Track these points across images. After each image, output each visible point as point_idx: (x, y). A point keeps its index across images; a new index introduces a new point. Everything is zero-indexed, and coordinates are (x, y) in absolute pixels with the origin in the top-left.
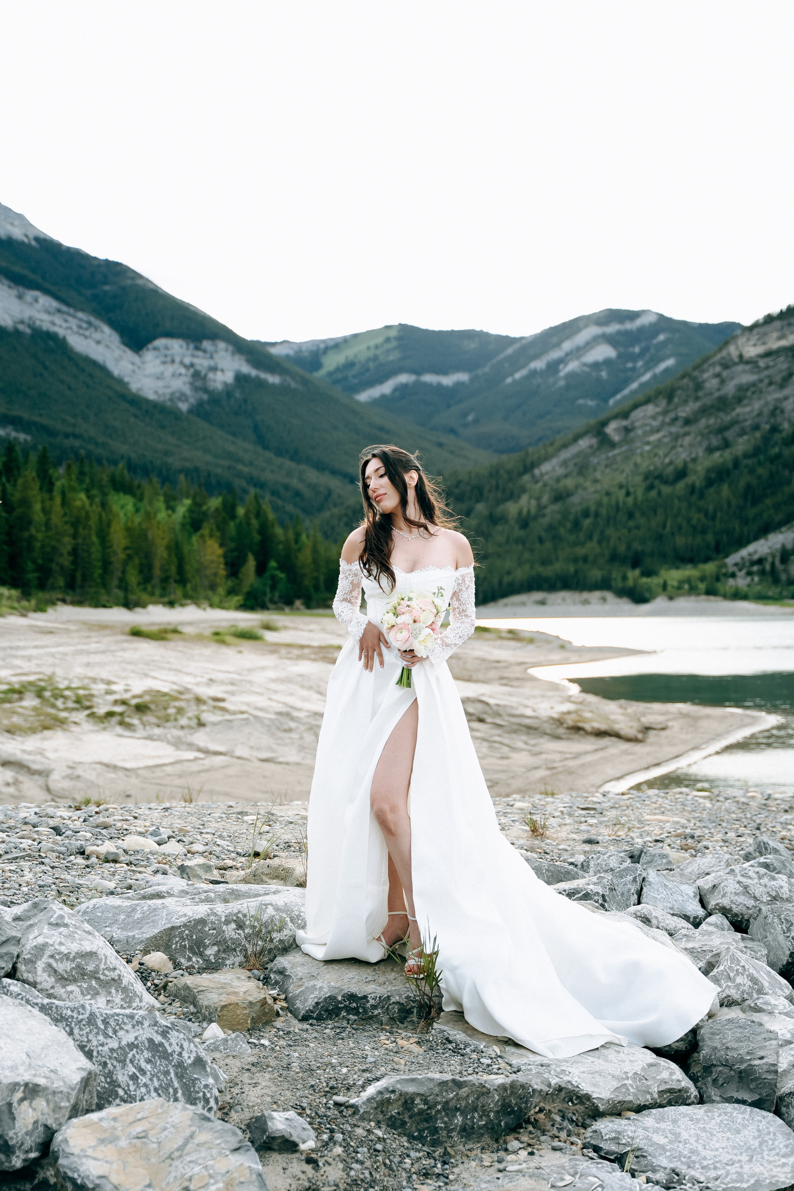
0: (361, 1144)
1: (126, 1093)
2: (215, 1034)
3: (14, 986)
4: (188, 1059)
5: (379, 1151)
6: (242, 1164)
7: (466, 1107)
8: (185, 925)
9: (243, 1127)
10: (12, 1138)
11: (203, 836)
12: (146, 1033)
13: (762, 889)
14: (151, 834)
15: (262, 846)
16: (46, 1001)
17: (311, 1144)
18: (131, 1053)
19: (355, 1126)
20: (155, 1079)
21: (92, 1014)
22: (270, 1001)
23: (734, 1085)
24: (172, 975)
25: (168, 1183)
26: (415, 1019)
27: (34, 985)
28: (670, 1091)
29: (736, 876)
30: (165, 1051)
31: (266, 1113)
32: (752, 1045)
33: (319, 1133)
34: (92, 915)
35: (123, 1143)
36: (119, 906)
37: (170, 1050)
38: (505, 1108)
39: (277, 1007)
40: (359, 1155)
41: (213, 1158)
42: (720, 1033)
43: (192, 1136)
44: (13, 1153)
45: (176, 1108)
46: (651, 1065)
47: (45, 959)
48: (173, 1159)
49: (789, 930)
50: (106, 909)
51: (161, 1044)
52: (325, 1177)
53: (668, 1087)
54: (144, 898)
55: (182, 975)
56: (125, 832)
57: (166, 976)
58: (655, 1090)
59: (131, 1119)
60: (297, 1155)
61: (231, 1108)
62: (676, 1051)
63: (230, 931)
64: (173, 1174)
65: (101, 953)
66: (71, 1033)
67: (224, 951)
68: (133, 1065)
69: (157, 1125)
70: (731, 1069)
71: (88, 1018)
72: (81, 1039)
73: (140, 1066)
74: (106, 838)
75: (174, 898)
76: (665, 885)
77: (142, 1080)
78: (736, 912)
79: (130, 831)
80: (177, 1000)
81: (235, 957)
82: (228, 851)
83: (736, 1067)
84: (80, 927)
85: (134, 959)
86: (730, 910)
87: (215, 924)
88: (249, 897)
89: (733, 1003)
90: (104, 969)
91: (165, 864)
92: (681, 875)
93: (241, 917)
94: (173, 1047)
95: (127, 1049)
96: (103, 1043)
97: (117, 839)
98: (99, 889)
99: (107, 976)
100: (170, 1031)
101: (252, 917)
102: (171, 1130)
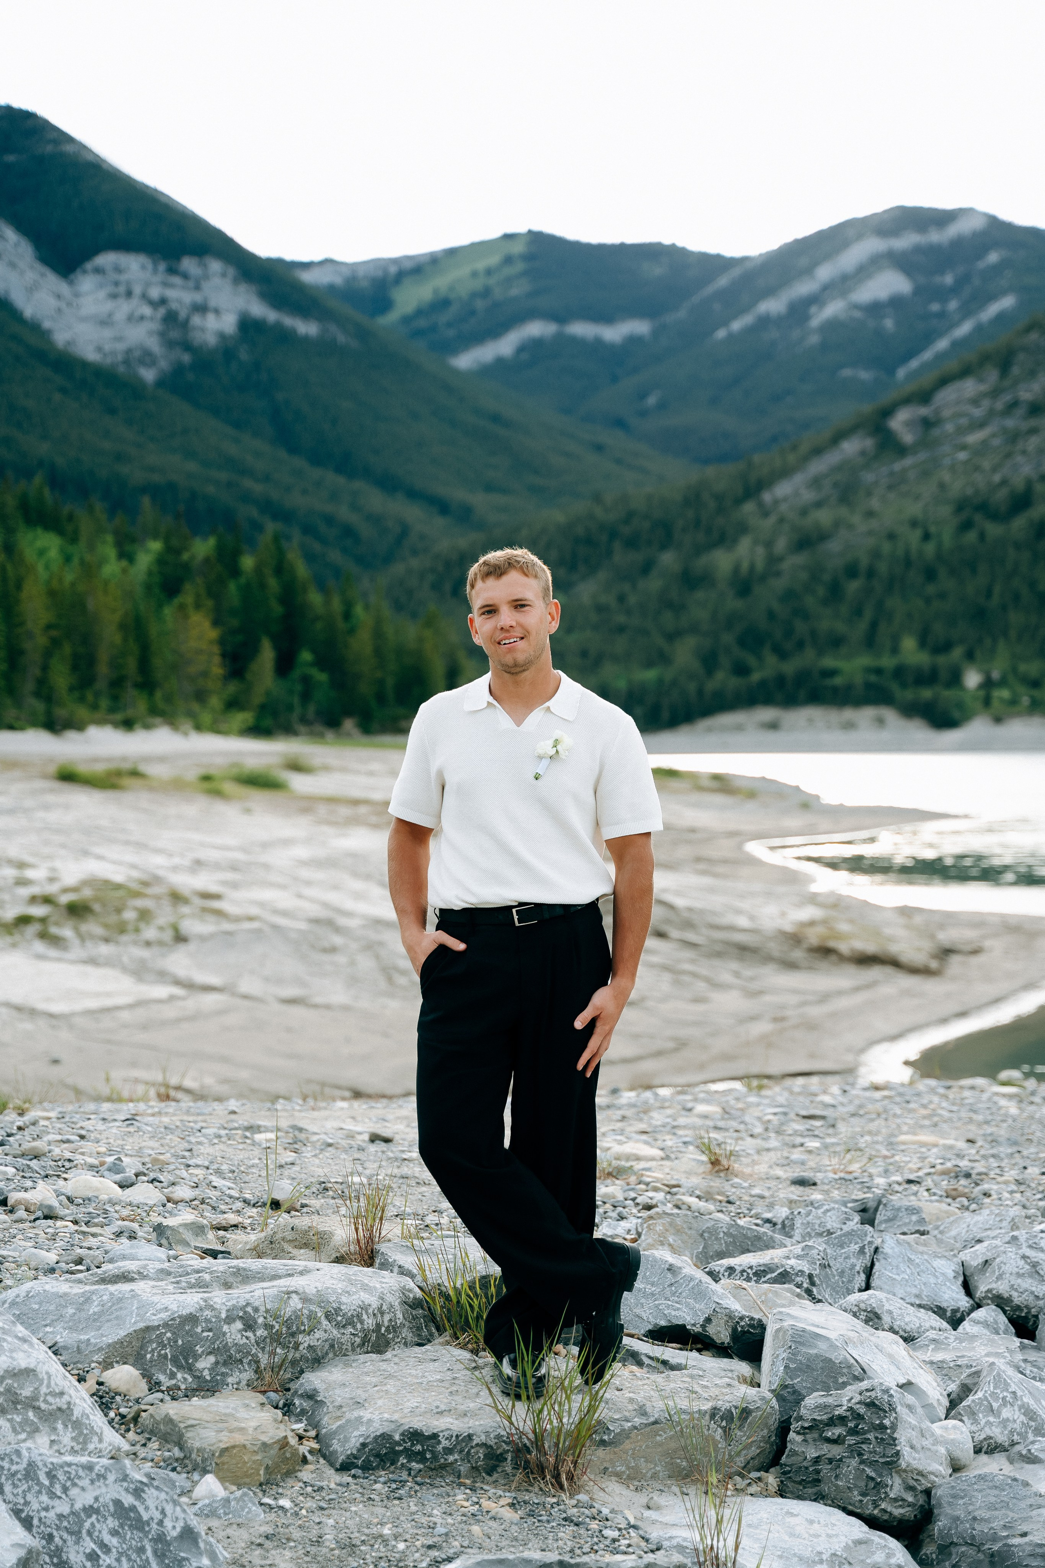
2: (211, 1491)
4: (172, 1530)
8: (166, 1325)
11: (191, 1170)
12: (111, 1491)
14: (109, 1169)
15: (283, 1190)
18: (89, 1521)
20: (124, 1559)
21: (31, 1465)
22: (293, 1441)
24: (147, 1400)
26: (509, 1469)
29: (1019, 1247)
30: (139, 1518)
32: (1011, 1514)
34: (25, 1310)
36: (66, 1294)
37: (145, 1517)
39: (303, 1449)
42: (966, 1495)
46: (859, 1542)
50: (46, 1297)
51: (133, 1508)
54: (103, 1281)
55: (162, 1401)
56: (67, 1165)
57: (137, 1401)
62: (901, 1521)
63: (234, 1332)
65: (42, 1370)
67: (225, 1364)
68: (92, 1539)
70: (979, 1551)
71: (25, 1469)
72: (15, 1500)
73: (102, 1541)
74: (38, 1176)
75: (149, 1282)
76: (910, 1260)
77: (105, 1561)
78: (1018, 1303)
79: (75, 1162)
80: (154, 1439)
81: (240, 1372)
82: (231, 1197)
83: (986, 1547)
84: (9, 1330)
85: (88, 1376)
86: (1009, 1300)
87: (211, 1322)
88: (262, 1280)
89: (996, 1448)
90: (46, 1395)
91: (132, 1221)
92: (939, 1242)
93: (251, 1312)
94: (150, 1512)
95: (82, 1515)
96: (48, 1506)
97: (55, 1178)
98: (33, 1264)
99: (51, 1404)
100: (146, 1488)
101: (267, 1311)
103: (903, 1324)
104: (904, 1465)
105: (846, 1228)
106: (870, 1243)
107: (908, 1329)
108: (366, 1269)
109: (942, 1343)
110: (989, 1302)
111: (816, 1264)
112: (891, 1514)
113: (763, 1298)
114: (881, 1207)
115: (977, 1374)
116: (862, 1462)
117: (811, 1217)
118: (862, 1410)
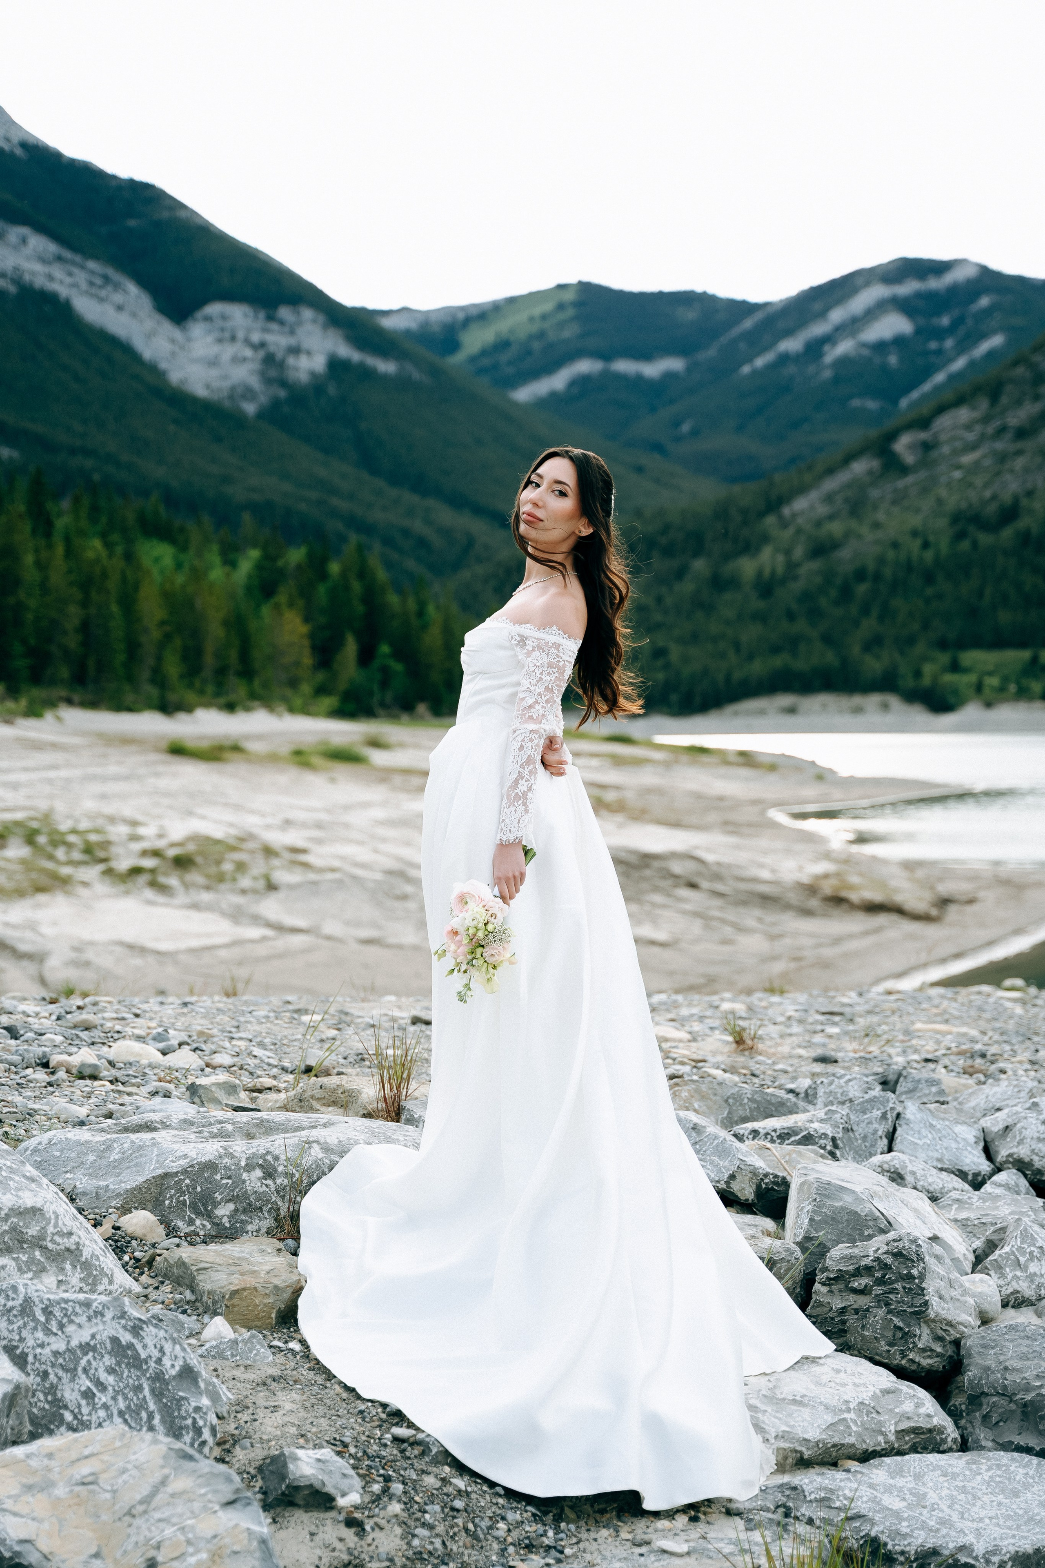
0: (432, 1499)
1: (75, 1417)
2: (219, 1333)
4: (171, 1368)
5: (458, 1511)
6: (236, 1525)
8: (184, 1172)
9: (253, 1471)
11: (234, 1042)
12: (109, 1329)
14: (154, 1039)
15: (319, 1058)
17: (354, 1498)
18: (85, 1359)
19: (423, 1472)
20: (120, 1398)
21: (28, 1300)
23: (1014, 1425)
24: (162, 1245)
25: (125, 1552)
28: (915, 1431)
30: (137, 1356)
31: (287, 1451)
32: (1044, 1364)
33: (367, 1483)
34: (46, 1156)
36: (87, 1142)
37: (143, 1356)
40: (427, 1516)
41: (194, 1515)
42: (996, 1345)
43: (164, 1482)
45: (142, 1440)
46: (887, 1392)
48: (134, 1516)
50: (69, 1145)
51: (131, 1346)
52: (373, 1547)
53: (913, 1424)
54: (126, 1130)
55: (178, 1246)
56: (116, 1036)
57: (154, 1246)
58: (891, 1428)
59: (74, 1455)
60: (333, 1514)
61: (235, 1442)
62: (931, 1372)
63: (253, 1180)
64: (133, 1539)
65: (49, 1209)
67: (245, 1211)
68: (88, 1376)
69: (113, 1465)
70: (1011, 1401)
71: (21, 1305)
72: (10, 1336)
73: (98, 1379)
74: (84, 1043)
75: (171, 1131)
76: (931, 1125)
77: (100, 1399)
78: (1039, 1167)
79: (123, 1034)
80: (167, 1282)
81: (260, 1220)
82: (269, 1065)
83: (1019, 1397)
84: (18, 1170)
85: (105, 1221)
86: (1030, 1164)
87: (230, 1170)
88: (286, 1131)
89: (1023, 1302)
90: (53, 1234)
91: (169, 1082)
92: (959, 1111)
93: (271, 1160)
94: (148, 1350)
95: (78, 1352)
96: (43, 1343)
97: (100, 1045)
98: (63, 1117)
99: (59, 1244)
100: (144, 1326)
101: (288, 1160)
102: (134, 1472)
103: (926, 1184)
104: (932, 1315)
105: (867, 1097)
106: (892, 1109)
107: (931, 1189)
108: (390, 1123)
109: (966, 1203)
110: (1010, 1166)
111: (839, 1127)
112: (919, 1364)
113: (787, 1158)
114: (902, 1079)
115: (1003, 1229)
116: (890, 1312)
117: (833, 1087)
118: (889, 1260)
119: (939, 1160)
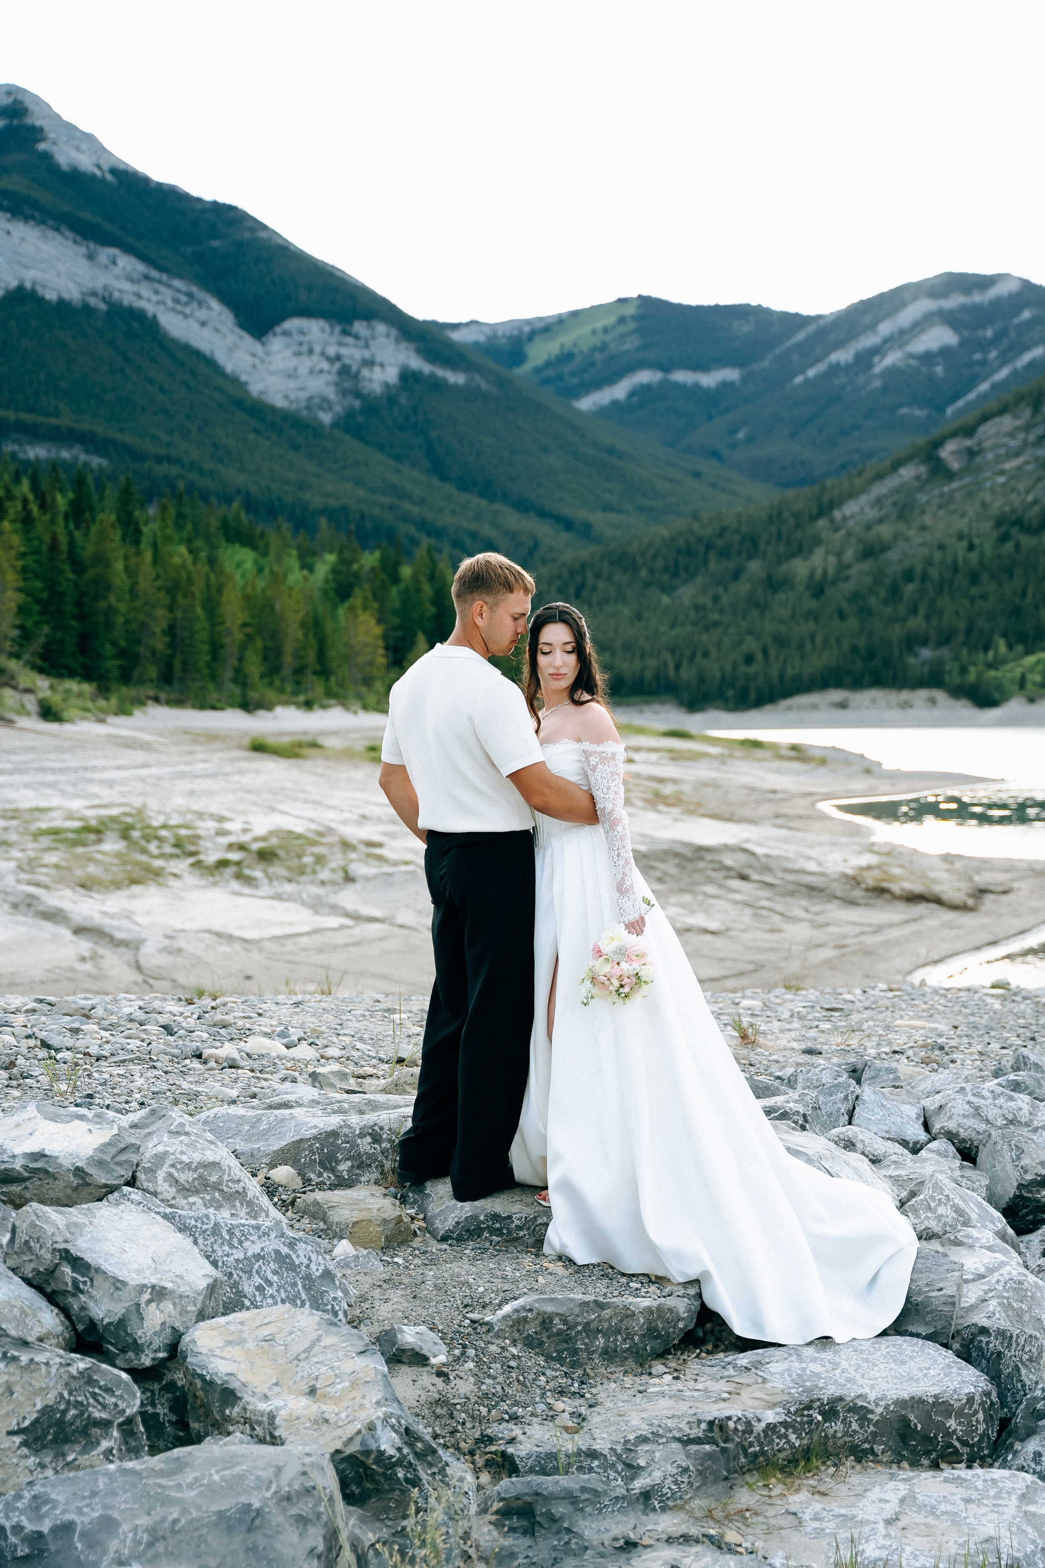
0: (494, 1360)
1: (252, 1303)
2: (345, 1251)
3: (135, 1195)
4: (316, 1271)
5: (513, 1368)
6: (367, 1366)
7: (608, 1329)
8: (315, 1138)
9: (375, 1337)
10: (140, 1337)
11: (341, 1038)
12: (273, 1244)
13: (996, 1111)
14: (279, 1036)
15: (406, 1051)
16: (168, 1210)
17: (442, 1358)
18: (258, 1264)
19: (489, 1342)
20: (282, 1290)
21: (216, 1224)
22: (407, 1220)
23: (910, 1318)
24: (301, 1190)
27: (155, 1194)
29: (966, 1095)
30: (292, 1263)
31: (396, 1327)
32: (932, 1276)
33: (451, 1349)
34: (214, 1125)
35: (250, 1345)
36: (243, 1116)
37: (297, 1262)
38: (651, 1332)
39: (414, 1226)
40: (492, 1371)
41: (339, 1360)
43: (319, 1339)
44: (143, 1351)
45: (303, 1313)
47: (166, 1168)
48: (300, 1360)
49: (1019, 1158)
50: (229, 1118)
51: (288, 1256)
52: (455, 1390)
54: (270, 1107)
55: (312, 1191)
56: (248, 1032)
57: (294, 1191)
59: (258, 1323)
60: (428, 1368)
61: (360, 1321)
63: (365, 1145)
64: (300, 1374)
65: (225, 1163)
66: (195, 1242)
67: (359, 1167)
68: (259, 1276)
69: (283, 1329)
71: (213, 1228)
72: (206, 1248)
73: (267, 1278)
74: (225, 1039)
75: (303, 1108)
76: (882, 1105)
77: (268, 1291)
78: (964, 1137)
79: (253, 1031)
80: (306, 1216)
81: (370, 1173)
82: (370, 1056)
84: (202, 1135)
85: (259, 1173)
86: (957, 1135)
87: (348, 1137)
88: (387, 1110)
89: (932, 1236)
90: (227, 1181)
91: (295, 1070)
92: (909, 1093)
93: (378, 1130)
94: (300, 1259)
95: (253, 1260)
96: (229, 1253)
97: (238, 1041)
98: (220, 1097)
99: (231, 1188)
100: (297, 1243)
101: (390, 1130)
102: (299, 1333)
103: (872, 1150)
105: (835, 1082)
106: (853, 1092)
107: (876, 1153)
109: (901, 1164)
110: (942, 1136)
111: (809, 1106)
114: (867, 1068)
115: (922, 1183)
117: (810, 1074)
119: (886, 1132)
